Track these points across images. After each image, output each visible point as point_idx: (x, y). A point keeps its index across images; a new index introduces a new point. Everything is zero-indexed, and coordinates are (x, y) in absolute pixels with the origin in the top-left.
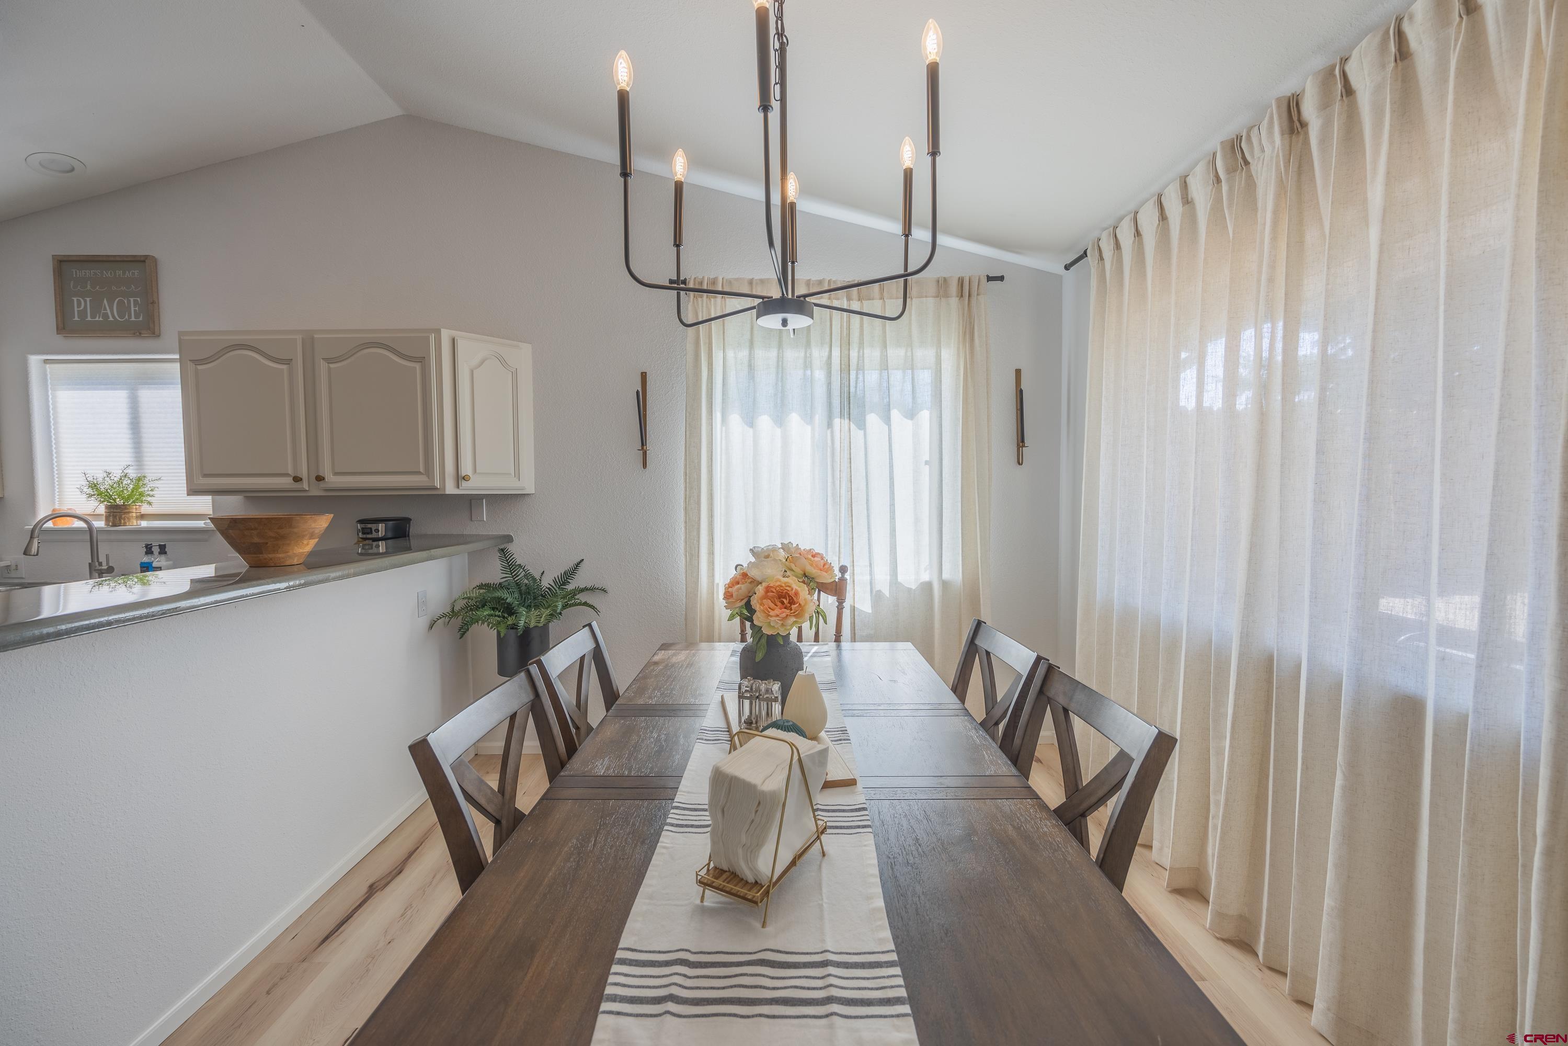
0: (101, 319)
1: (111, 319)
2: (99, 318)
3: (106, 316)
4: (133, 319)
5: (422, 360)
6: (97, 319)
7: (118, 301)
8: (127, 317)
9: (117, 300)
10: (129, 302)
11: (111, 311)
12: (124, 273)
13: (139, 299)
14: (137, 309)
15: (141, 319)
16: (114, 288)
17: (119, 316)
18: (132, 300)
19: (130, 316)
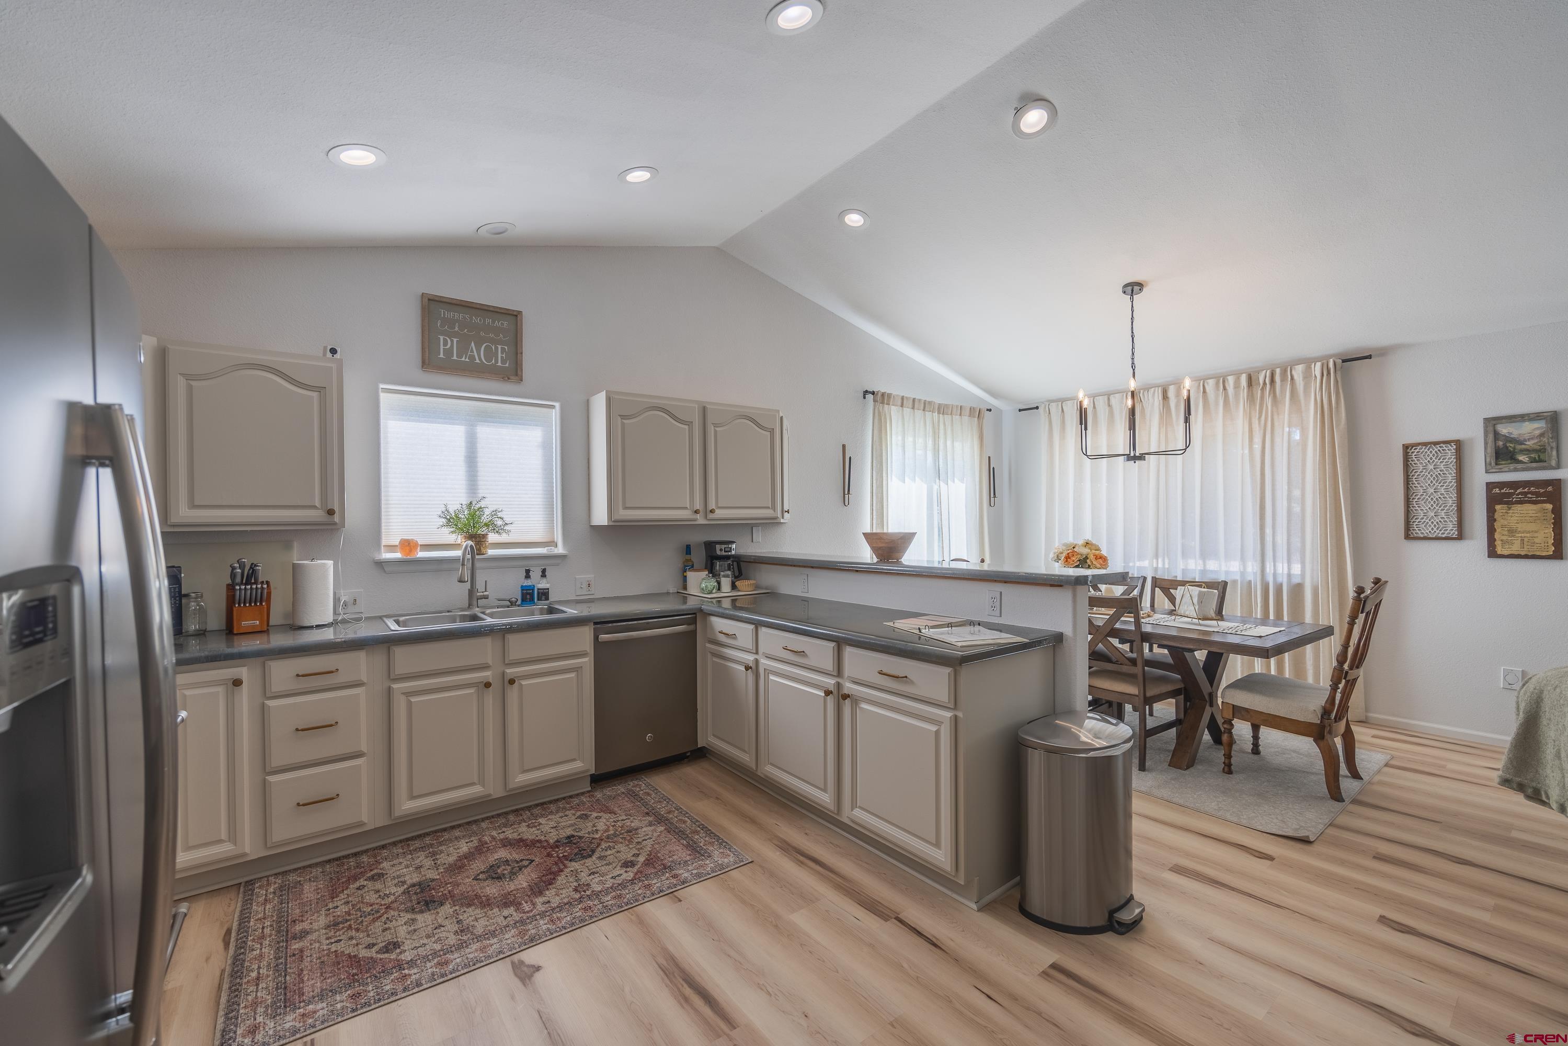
0: (467, 360)
1: (478, 361)
2: (465, 359)
3: (472, 358)
4: (499, 364)
5: (772, 431)
6: (463, 359)
7: (487, 345)
8: (493, 361)
9: (484, 345)
10: (496, 349)
11: (479, 355)
12: (493, 322)
13: (506, 347)
14: (504, 356)
15: (507, 365)
16: (482, 334)
17: (486, 361)
18: (499, 347)
19: (497, 361)
